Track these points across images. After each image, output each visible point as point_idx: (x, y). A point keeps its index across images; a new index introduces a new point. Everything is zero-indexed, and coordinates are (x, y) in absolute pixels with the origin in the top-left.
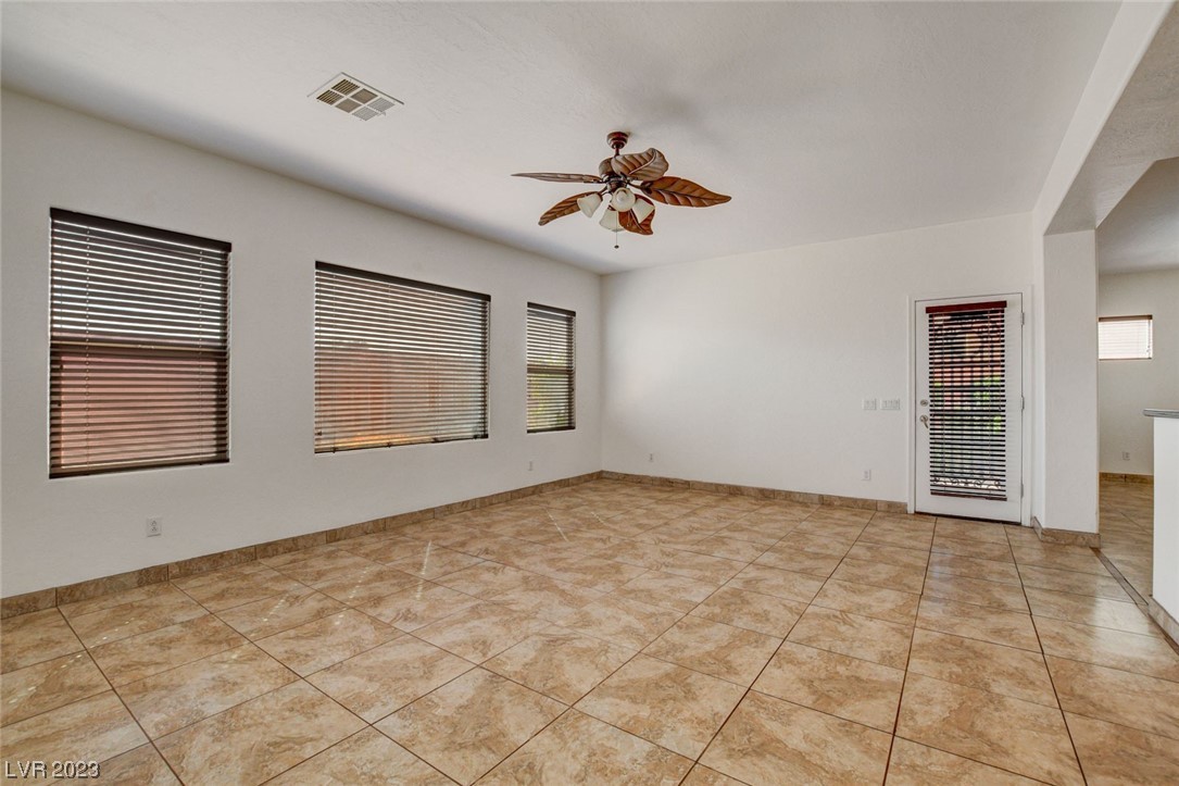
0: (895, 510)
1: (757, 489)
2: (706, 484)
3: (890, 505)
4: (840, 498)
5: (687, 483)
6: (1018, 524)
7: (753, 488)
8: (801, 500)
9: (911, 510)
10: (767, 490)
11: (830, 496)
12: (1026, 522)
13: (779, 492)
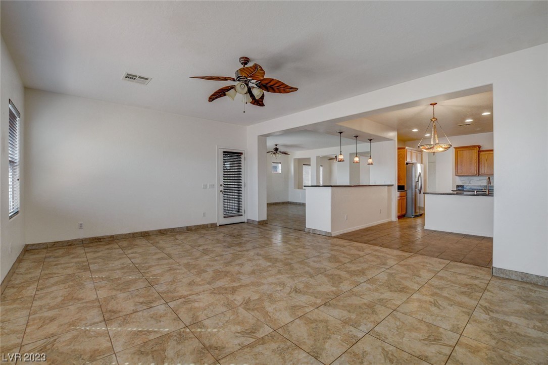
0: (213, 226)
1: (157, 230)
2: (126, 235)
3: (212, 225)
4: (195, 226)
5: (112, 237)
6: (244, 222)
7: (155, 231)
8: (179, 231)
9: (218, 225)
10: (162, 230)
11: (190, 226)
12: (246, 221)
13: (169, 229)
